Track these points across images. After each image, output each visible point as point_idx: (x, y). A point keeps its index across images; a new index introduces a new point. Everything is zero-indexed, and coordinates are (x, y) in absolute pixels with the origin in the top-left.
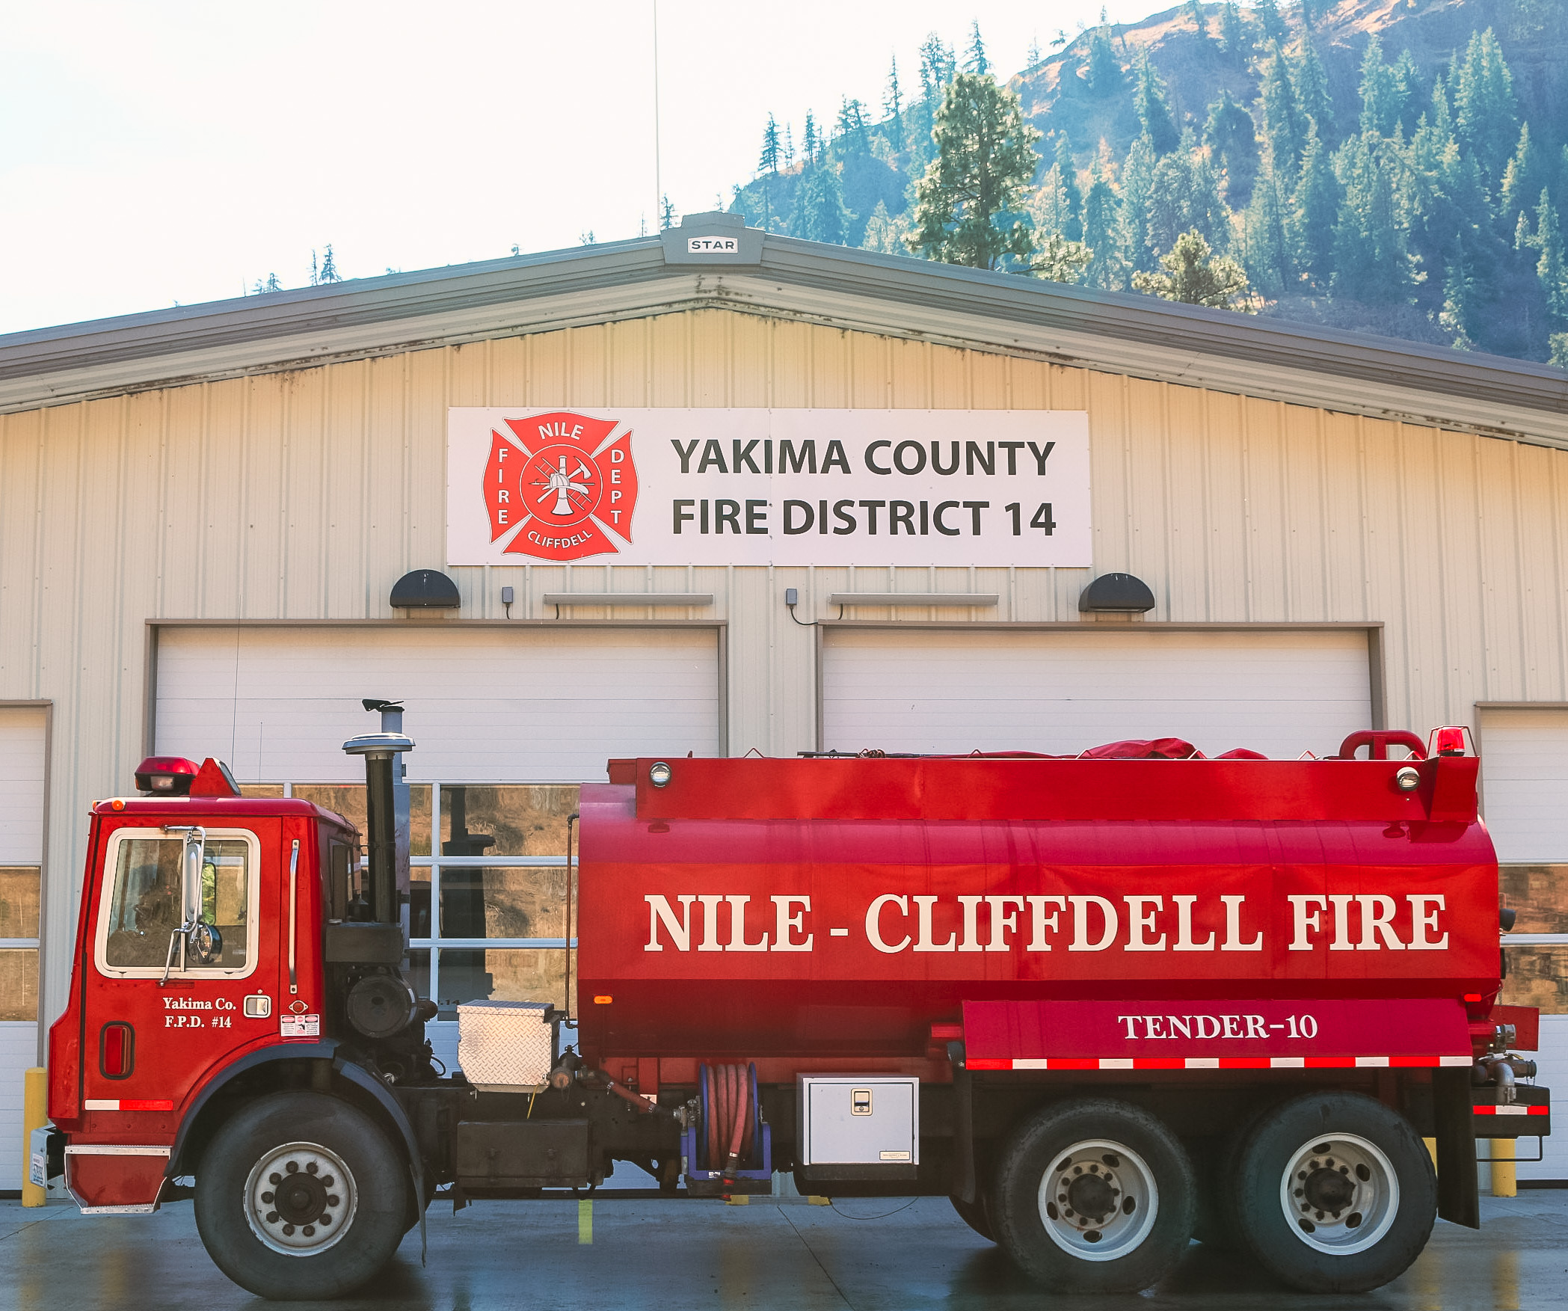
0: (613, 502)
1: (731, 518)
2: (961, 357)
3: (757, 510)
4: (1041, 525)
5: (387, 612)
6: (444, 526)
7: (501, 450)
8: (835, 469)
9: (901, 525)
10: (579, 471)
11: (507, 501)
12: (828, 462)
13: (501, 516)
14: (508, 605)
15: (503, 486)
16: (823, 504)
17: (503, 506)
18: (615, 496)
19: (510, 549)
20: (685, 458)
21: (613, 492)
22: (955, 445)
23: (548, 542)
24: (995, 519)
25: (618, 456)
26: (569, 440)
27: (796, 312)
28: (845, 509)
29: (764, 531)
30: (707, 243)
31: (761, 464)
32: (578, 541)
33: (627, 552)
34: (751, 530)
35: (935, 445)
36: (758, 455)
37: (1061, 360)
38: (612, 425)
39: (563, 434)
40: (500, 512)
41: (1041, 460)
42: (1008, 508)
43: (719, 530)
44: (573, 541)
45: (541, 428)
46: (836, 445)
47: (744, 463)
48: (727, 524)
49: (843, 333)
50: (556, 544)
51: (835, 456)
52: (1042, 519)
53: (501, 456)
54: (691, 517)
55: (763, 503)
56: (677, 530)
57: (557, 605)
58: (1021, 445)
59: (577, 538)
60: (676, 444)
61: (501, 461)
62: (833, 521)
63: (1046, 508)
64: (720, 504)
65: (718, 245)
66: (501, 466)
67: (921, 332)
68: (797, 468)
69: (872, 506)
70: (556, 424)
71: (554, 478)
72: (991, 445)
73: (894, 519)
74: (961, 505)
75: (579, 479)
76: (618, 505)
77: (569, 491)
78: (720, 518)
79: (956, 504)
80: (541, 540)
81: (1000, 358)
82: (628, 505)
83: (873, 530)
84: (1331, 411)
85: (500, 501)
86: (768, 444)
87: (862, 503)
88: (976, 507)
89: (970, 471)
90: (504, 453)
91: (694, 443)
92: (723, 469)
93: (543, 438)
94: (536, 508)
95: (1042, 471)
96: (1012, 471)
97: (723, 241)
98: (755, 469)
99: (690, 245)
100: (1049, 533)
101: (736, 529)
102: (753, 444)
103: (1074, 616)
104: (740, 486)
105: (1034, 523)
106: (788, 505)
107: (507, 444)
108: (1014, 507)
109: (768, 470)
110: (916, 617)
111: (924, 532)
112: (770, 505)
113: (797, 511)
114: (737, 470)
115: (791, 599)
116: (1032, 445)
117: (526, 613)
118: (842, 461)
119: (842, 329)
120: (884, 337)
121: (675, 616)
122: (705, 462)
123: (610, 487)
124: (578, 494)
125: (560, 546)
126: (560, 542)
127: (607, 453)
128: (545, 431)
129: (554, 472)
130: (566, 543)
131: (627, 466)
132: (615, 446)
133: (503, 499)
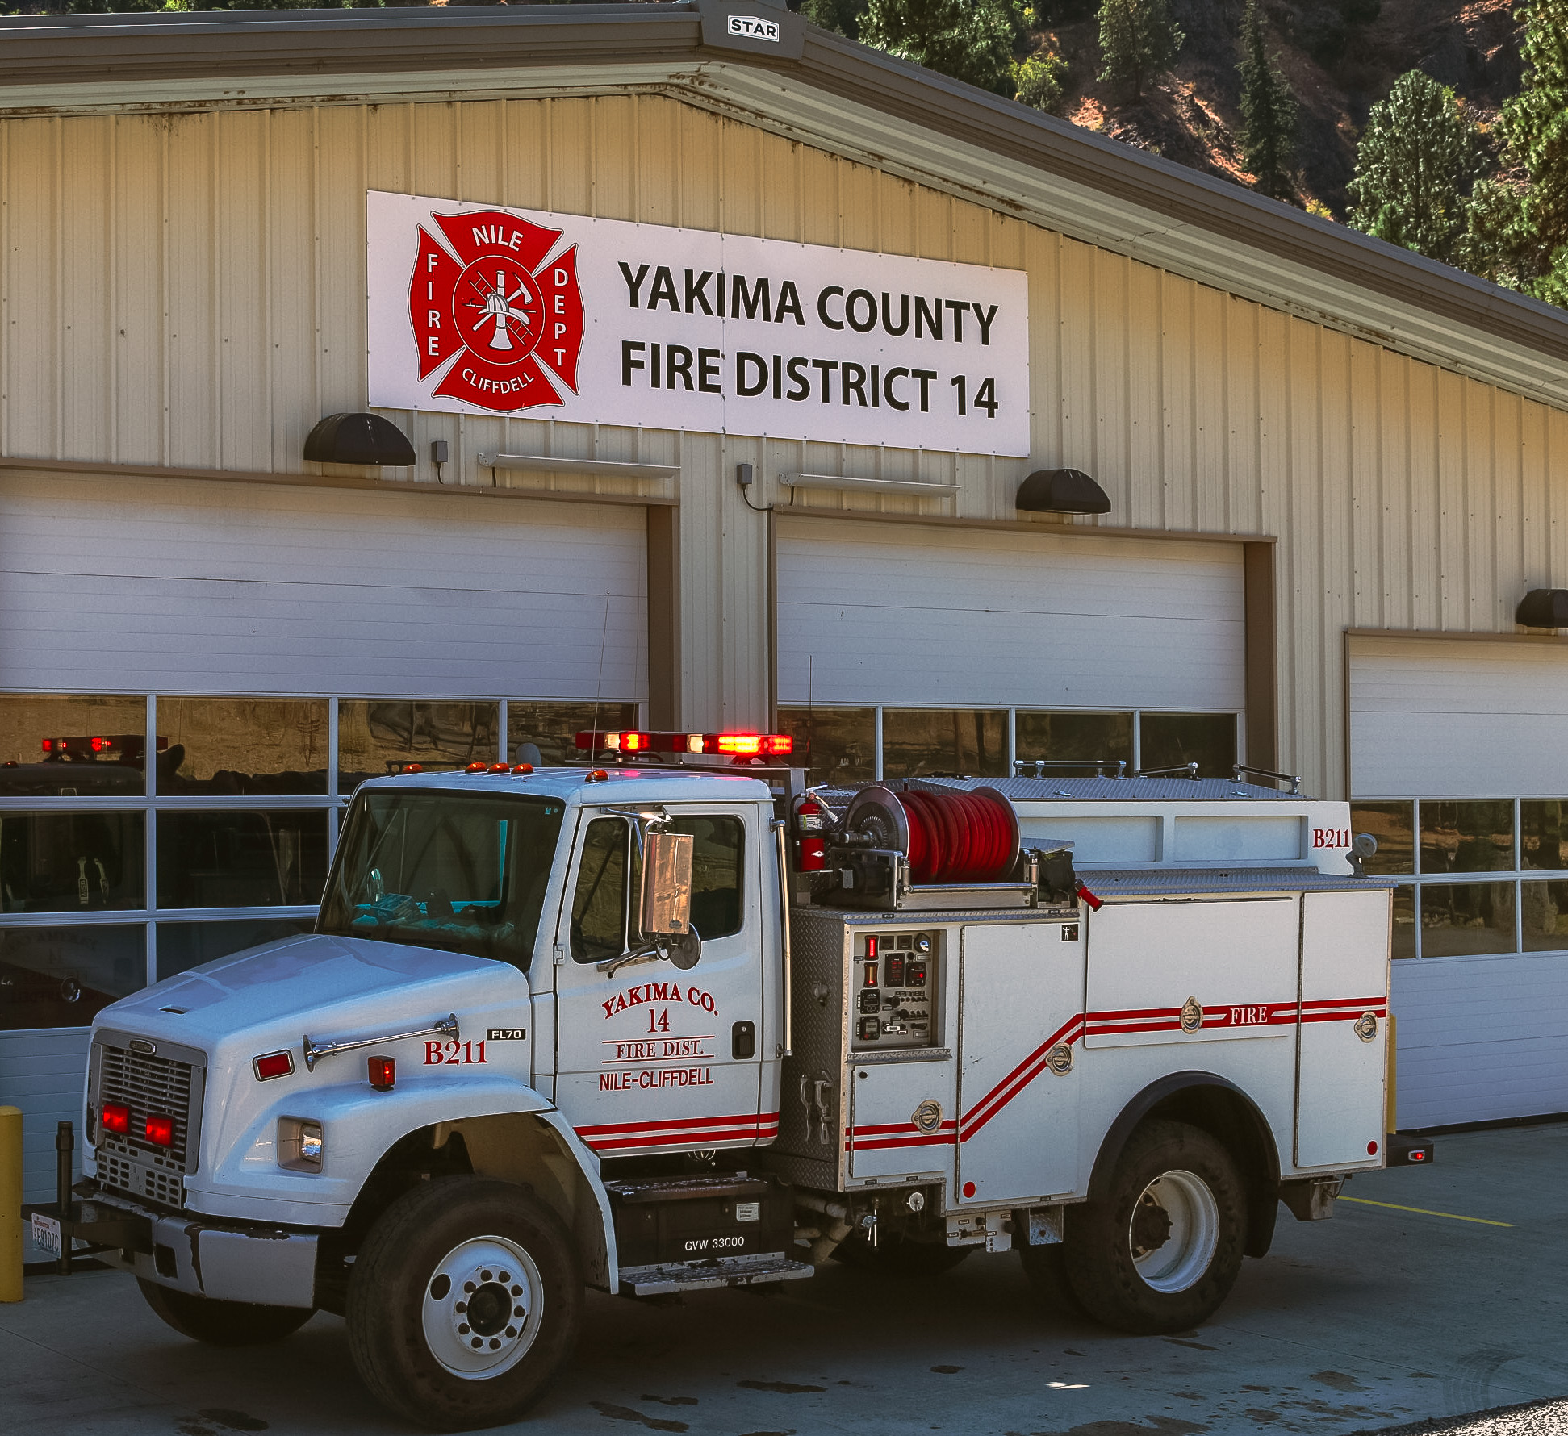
0: (557, 337)
1: (683, 369)
2: (908, 191)
3: (711, 361)
4: (983, 404)
5: (296, 465)
6: (363, 352)
7: (430, 256)
8: (789, 317)
9: (853, 392)
10: (517, 294)
11: (438, 326)
12: (782, 308)
13: (431, 346)
14: (438, 465)
15: (432, 305)
16: (777, 360)
17: (433, 331)
18: (560, 329)
19: (442, 391)
21: (557, 324)
22: (905, 299)
23: (485, 384)
24: (942, 392)
25: (561, 279)
26: (507, 250)
27: (760, 114)
28: (798, 369)
29: (717, 389)
30: (748, 24)
31: (714, 306)
32: (519, 386)
33: (573, 405)
34: (704, 387)
35: (886, 297)
36: (710, 292)
37: (1009, 209)
38: (553, 236)
39: (500, 242)
40: (431, 339)
41: (985, 325)
43: (671, 384)
44: (513, 385)
45: (475, 230)
46: (789, 287)
47: (696, 299)
48: (679, 376)
49: (793, 146)
50: (494, 387)
51: (789, 303)
52: (985, 398)
53: (430, 263)
54: (640, 364)
55: (715, 353)
56: (627, 380)
57: (494, 469)
58: (967, 306)
59: (517, 381)
60: (624, 267)
61: (430, 270)
62: (787, 383)
63: (989, 383)
64: (672, 350)
65: (759, 29)
66: (430, 277)
67: (880, 158)
68: (751, 314)
69: (825, 366)
70: (492, 227)
71: (491, 299)
72: (938, 303)
73: (847, 385)
74: (910, 373)
75: (518, 303)
76: (563, 341)
77: (509, 319)
78: (672, 368)
79: (904, 372)
80: (477, 381)
81: (945, 198)
82: (573, 341)
83: (826, 398)
84: (1233, 296)
85: (430, 325)
86: (721, 278)
87: (816, 363)
88: (925, 376)
89: (919, 334)
90: (433, 259)
91: (644, 269)
92: (675, 307)
93: (478, 244)
94: (470, 337)
95: (985, 341)
96: (958, 338)
97: (765, 24)
98: (708, 311)
99: (731, 25)
100: (991, 415)
101: (689, 386)
102: (706, 276)
103: (1011, 512)
104: (693, 330)
105: (978, 403)
106: (742, 357)
107: (436, 248)
108: (959, 381)
109: (721, 312)
110: (865, 504)
111: (875, 403)
112: (723, 356)
113: (750, 367)
114: (689, 309)
115: (742, 476)
116: (977, 307)
117: (459, 477)
118: (796, 309)
119: (795, 142)
120: (835, 157)
121: (621, 488)
122: (656, 295)
123: (553, 318)
124: (518, 322)
125: (498, 390)
126: (499, 385)
127: (549, 271)
128: (480, 235)
129: (490, 292)
130: (505, 388)
131: (572, 293)
132: (557, 264)
133: (434, 322)
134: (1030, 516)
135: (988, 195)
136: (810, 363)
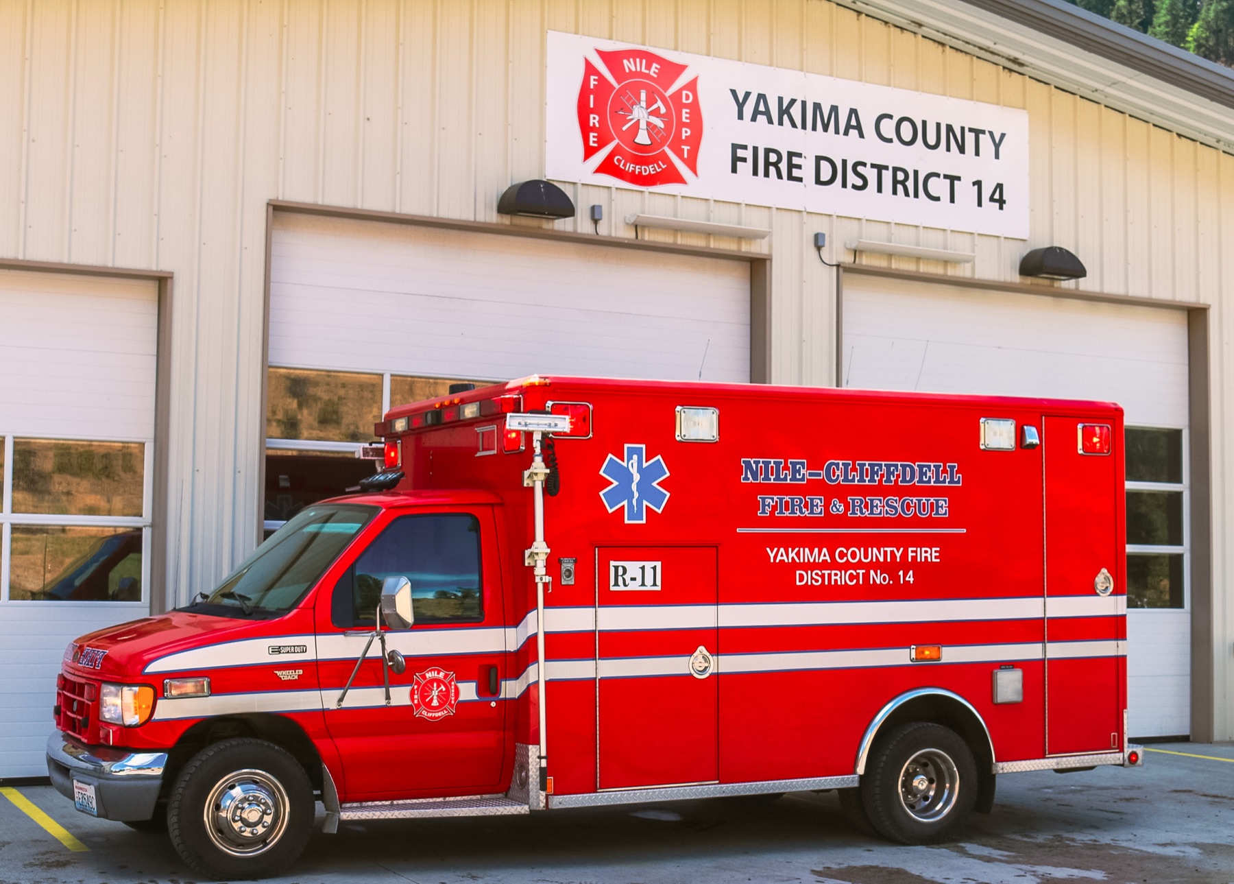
0: (684, 138)
1: (776, 165)
2: (941, 52)
3: (795, 160)
4: (995, 201)
5: (492, 217)
6: (542, 141)
7: (592, 78)
8: (854, 133)
9: (900, 187)
10: (656, 105)
11: (597, 125)
12: (848, 127)
13: (592, 139)
14: (596, 221)
15: (593, 111)
16: (844, 162)
17: (593, 129)
18: (686, 133)
19: (599, 170)
20: (741, 106)
21: (684, 130)
22: (938, 125)
23: (630, 167)
24: (965, 190)
25: (687, 97)
26: (648, 76)
28: (860, 169)
29: (800, 180)
31: (798, 122)
32: (655, 170)
33: (694, 185)
34: (790, 177)
35: (924, 123)
36: (796, 111)
37: (1014, 66)
38: (681, 68)
39: (644, 70)
40: (592, 134)
41: (997, 146)
42: (974, 184)
43: (767, 174)
44: (651, 170)
45: (625, 61)
46: (853, 112)
47: (785, 117)
48: (772, 170)
49: (858, 16)
50: (637, 170)
51: (853, 122)
52: (997, 196)
53: (592, 83)
54: (744, 160)
55: (799, 155)
56: (734, 170)
57: (636, 227)
58: (983, 132)
59: (654, 167)
60: (734, 92)
61: (592, 88)
62: (852, 179)
63: (1000, 186)
64: (768, 151)
67: (920, 25)
68: (826, 128)
69: (880, 168)
70: (638, 60)
71: (636, 109)
72: (963, 129)
73: (895, 182)
74: (942, 176)
75: (656, 113)
76: (686, 142)
77: (648, 124)
78: (767, 164)
79: (938, 175)
80: (625, 165)
81: (968, 58)
82: (695, 141)
83: (880, 190)
84: (1178, 135)
85: (591, 125)
86: (804, 103)
87: (873, 166)
88: (953, 179)
89: (948, 149)
90: (595, 80)
91: (747, 94)
92: (770, 121)
93: (627, 71)
94: (621, 135)
95: (997, 157)
96: (977, 154)
98: (794, 125)
100: (1001, 208)
101: (780, 176)
102: (793, 101)
103: (1016, 278)
104: (783, 138)
105: (992, 199)
106: (819, 159)
107: (596, 72)
108: (978, 183)
109: (804, 127)
110: (908, 266)
111: (916, 195)
112: (805, 157)
113: (825, 166)
114: (781, 123)
115: (818, 242)
116: (991, 133)
117: (611, 231)
118: (859, 127)
119: (859, 13)
120: (888, 25)
121: (729, 246)
122: (756, 113)
123: (681, 124)
124: (655, 126)
125: (640, 173)
126: (641, 169)
127: (679, 93)
128: (629, 65)
129: (636, 104)
130: (645, 170)
131: (695, 108)
132: (685, 88)
133: (594, 123)
134: (1029, 280)
135: (998, 55)
136: (869, 165)
